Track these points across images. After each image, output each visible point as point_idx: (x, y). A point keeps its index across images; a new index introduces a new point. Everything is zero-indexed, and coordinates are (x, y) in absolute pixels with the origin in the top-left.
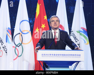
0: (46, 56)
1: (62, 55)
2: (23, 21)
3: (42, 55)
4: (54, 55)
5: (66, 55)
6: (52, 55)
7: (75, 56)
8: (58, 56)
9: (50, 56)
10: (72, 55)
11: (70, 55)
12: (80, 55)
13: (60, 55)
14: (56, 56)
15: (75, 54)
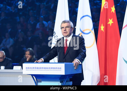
0: (30, 69)
1: (44, 68)
2: (83, 17)
3: (26, 68)
4: (37, 68)
5: (48, 68)
6: (35, 68)
7: (56, 69)
8: (41, 69)
9: (33, 69)
10: (53, 68)
11: (51, 68)
12: (61, 68)
13: (42, 68)
14: (39, 69)
15: (58, 67)
